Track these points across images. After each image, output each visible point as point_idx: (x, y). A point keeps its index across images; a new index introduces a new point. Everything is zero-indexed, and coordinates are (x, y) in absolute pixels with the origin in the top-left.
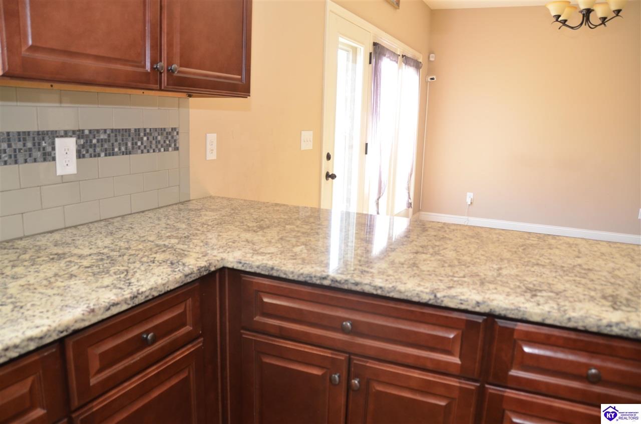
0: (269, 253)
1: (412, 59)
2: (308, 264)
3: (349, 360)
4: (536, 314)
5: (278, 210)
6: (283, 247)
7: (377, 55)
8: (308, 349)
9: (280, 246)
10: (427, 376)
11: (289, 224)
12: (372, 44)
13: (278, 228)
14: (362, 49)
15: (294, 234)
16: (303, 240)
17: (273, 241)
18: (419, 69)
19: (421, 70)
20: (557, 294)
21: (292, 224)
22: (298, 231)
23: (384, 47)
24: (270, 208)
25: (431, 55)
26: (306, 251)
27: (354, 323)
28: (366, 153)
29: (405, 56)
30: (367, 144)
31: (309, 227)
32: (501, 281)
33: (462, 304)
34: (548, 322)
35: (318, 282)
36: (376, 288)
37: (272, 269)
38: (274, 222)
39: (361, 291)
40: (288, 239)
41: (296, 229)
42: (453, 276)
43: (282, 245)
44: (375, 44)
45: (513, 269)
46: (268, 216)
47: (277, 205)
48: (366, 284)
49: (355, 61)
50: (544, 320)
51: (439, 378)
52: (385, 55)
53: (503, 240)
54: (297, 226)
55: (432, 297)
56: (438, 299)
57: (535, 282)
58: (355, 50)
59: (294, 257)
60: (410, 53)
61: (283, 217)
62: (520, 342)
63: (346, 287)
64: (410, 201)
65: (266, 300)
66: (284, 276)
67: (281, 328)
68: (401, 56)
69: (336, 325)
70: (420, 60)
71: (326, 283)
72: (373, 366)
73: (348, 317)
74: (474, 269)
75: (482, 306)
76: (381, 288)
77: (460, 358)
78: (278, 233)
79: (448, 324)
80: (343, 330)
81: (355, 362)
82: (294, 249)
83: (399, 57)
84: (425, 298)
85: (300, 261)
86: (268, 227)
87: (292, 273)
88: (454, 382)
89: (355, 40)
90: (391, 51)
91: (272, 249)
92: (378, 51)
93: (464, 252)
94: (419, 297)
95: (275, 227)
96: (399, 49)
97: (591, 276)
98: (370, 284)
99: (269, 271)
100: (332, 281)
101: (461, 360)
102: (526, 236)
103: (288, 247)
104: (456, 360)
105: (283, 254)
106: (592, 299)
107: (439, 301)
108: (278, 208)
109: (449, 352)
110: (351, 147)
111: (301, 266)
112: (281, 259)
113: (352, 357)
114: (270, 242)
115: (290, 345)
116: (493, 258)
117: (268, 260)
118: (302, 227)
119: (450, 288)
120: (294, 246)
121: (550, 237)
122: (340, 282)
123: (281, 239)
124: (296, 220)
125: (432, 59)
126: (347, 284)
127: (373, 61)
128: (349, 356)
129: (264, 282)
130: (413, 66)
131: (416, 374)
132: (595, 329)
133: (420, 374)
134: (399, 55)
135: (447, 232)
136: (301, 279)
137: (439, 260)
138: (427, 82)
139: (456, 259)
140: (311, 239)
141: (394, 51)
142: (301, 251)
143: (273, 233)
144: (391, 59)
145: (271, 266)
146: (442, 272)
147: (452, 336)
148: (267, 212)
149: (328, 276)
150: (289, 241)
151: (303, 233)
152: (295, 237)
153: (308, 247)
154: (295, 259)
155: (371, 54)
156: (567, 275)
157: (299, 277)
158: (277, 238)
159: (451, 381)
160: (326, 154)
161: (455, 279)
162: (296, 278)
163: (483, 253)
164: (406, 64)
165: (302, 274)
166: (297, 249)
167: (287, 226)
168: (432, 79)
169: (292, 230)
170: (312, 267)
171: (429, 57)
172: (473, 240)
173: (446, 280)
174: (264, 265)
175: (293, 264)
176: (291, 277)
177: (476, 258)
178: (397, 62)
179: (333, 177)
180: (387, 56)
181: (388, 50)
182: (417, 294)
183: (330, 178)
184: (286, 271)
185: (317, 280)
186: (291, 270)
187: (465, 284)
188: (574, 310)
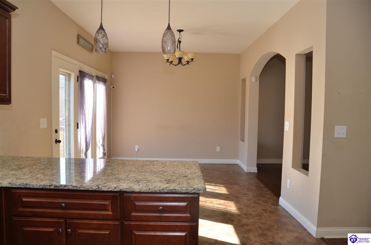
0: (25, 178)
1: (102, 78)
2: (44, 181)
3: (66, 221)
4: (137, 189)
5: (29, 160)
6: (31, 175)
7: (81, 77)
8: (46, 220)
9: (30, 175)
10: (99, 222)
11: (35, 166)
12: (78, 71)
13: (29, 168)
14: (73, 74)
15: (37, 170)
16: (41, 172)
17: (26, 173)
18: (106, 82)
19: (107, 83)
20: (148, 181)
21: (36, 165)
22: (39, 168)
23: (85, 72)
24: (24, 159)
25: (112, 75)
26: (43, 176)
27: (66, 204)
28: (78, 128)
29: (97, 76)
30: (78, 124)
31: (44, 166)
32: (127, 179)
33: (109, 189)
34: (142, 191)
35: (48, 188)
36: (74, 187)
37: (27, 184)
38: (27, 165)
39: (68, 189)
40: (34, 172)
41: (38, 167)
42: (108, 179)
43: (31, 174)
44: (80, 71)
45: (134, 174)
46: (23, 163)
47: (28, 157)
48: (70, 186)
49: (69, 81)
50: (140, 191)
51: (105, 222)
52: (86, 77)
53: (134, 164)
54: (38, 166)
55: (97, 187)
56: (100, 188)
57: (141, 178)
58: (69, 75)
59: (37, 179)
60: (100, 74)
61: (31, 163)
62: (134, 201)
63: (61, 188)
64: (105, 152)
65: (24, 200)
66: (32, 187)
67: (32, 212)
68: (95, 76)
69: (58, 206)
70: (106, 78)
71: (52, 187)
72: (77, 222)
73: (63, 202)
74: (117, 176)
75: (117, 189)
76: (76, 186)
77: (112, 212)
78: (29, 170)
79: (105, 199)
80: (62, 208)
81: (68, 221)
82: (37, 176)
83: (94, 77)
84: (94, 188)
85: (40, 180)
86: (24, 168)
87: (36, 185)
88: (110, 222)
89: (69, 70)
90: (89, 74)
91: (26, 177)
92: (82, 76)
93: (115, 170)
94: (92, 188)
95: (27, 167)
96: (94, 73)
97: (165, 174)
98: (71, 186)
99: (25, 186)
100: (55, 186)
101: (112, 213)
102: (145, 162)
103: (34, 175)
104: (111, 213)
105: (32, 178)
106: (161, 181)
107: (100, 189)
108: (28, 159)
109: (107, 210)
110: (69, 125)
111: (40, 182)
112: (31, 180)
113: (67, 219)
114: (25, 174)
115: (37, 219)
116: (127, 171)
117: (24, 181)
118: (41, 167)
119: (105, 183)
120: (37, 175)
121: (155, 161)
122: (58, 186)
123: (31, 172)
124: (38, 163)
125: (113, 77)
126: (61, 187)
127: (79, 80)
128: (65, 219)
129: (23, 192)
130: (102, 81)
131: (95, 222)
132: (158, 191)
133: (96, 222)
134: (94, 76)
135: (111, 163)
136: (41, 187)
137: (103, 174)
138: (111, 89)
139: (111, 173)
140: (46, 171)
141: (91, 74)
142: (40, 176)
143: (26, 170)
144: (89, 78)
145: (26, 183)
146: (103, 178)
147: (107, 203)
148: (22, 161)
149: (53, 184)
150: (34, 173)
151: (42, 169)
152: (37, 171)
153: (44, 174)
154: (38, 180)
155: (78, 76)
156: (155, 174)
157: (39, 186)
158: (28, 172)
159: (109, 222)
160: (55, 130)
161: (108, 180)
162: (38, 187)
163: (124, 170)
164: (98, 80)
165: (41, 185)
166: (39, 176)
167: (33, 167)
168: (114, 87)
169: (36, 168)
170: (46, 182)
171: (111, 76)
172: (121, 165)
173: (104, 181)
174: (23, 183)
175: (37, 182)
176: (36, 187)
177: (120, 172)
178: (93, 80)
179: (60, 142)
180: (87, 77)
181: (87, 74)
182: (91, 187)
183: (58, 143)
184: (33, 185)
185: (48, 187)
186: (36, 184)
187: (112, 182)
188: (152, 185)
